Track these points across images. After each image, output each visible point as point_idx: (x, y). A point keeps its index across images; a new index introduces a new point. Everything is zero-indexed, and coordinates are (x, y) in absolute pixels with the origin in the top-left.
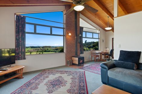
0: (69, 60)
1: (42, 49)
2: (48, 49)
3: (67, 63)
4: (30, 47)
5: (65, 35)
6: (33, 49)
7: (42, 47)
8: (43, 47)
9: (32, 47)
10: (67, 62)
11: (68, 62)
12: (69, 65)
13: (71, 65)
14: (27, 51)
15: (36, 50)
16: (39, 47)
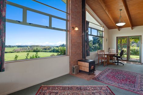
0: (74, 66)
1: (29, 48)
2: (37, 49)
3: (72, 70)
4: (16, 46)
5: (68, 29)
6: (20, 48)
7: (29, 46)
8: (31, 47)
9: (19, 46)
10: (71, 68)
11: (74, 69)
12: (74, 73)
13: (77, 73)
14: (13, 50)
15: (23, 49)
16: (27, 46)
